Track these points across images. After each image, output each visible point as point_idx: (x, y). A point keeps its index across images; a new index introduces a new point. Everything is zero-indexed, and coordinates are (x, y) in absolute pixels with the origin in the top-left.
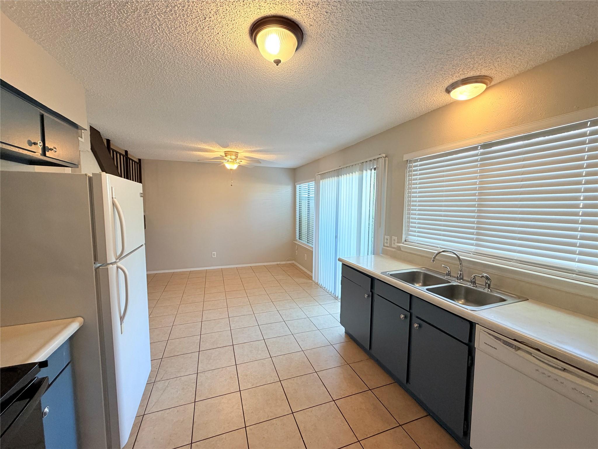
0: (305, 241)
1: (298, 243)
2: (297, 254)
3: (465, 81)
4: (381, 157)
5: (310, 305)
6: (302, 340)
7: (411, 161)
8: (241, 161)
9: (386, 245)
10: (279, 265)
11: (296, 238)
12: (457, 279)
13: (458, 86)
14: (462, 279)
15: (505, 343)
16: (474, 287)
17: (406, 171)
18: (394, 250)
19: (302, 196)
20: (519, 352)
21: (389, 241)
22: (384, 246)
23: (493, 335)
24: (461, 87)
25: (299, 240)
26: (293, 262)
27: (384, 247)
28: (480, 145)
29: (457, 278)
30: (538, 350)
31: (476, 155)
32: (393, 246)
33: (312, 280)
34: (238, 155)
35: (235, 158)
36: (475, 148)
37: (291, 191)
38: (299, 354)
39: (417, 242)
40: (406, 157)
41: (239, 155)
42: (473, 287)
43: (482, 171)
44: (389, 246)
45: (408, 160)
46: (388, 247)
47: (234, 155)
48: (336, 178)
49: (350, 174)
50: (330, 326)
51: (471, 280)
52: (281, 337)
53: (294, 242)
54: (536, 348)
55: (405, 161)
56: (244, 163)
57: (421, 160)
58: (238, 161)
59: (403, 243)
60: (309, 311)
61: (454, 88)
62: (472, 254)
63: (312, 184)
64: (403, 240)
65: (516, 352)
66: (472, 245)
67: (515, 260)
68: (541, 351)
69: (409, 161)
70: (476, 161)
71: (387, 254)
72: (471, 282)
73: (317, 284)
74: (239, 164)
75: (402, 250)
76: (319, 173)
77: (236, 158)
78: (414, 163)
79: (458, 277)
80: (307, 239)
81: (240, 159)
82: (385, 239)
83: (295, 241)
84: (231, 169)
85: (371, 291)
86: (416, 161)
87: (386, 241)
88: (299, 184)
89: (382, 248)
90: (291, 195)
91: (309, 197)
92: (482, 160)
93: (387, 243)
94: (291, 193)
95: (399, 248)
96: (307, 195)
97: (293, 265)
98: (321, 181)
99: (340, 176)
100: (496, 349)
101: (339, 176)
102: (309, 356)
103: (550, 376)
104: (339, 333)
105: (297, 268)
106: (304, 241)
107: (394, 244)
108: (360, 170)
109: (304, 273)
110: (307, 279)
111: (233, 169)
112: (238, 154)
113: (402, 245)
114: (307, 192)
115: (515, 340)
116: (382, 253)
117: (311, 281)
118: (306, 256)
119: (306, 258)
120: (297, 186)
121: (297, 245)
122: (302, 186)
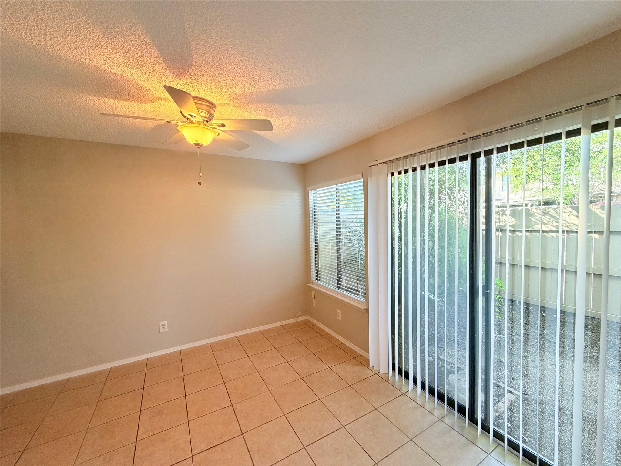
0: (333, 285)
1: (315, 287)
2: (314, 305)
8: (223, 125)
10: (284, 326)
11: (312, 279)
19: (318, 208)
25: (316, 281)
26: (307, 317)
33: (369, 367)
35: (207, 116)
37: (299, 198)
47: (205, 107)
53: (306, 283)
56: (228, 129)
63: (353, 186)
80: (336, 281)
83: (310, 284)
84: (199, 145)
91: (338, 209)
96: (335, 207)
106: (329, 285)
111: (202, 145)
114: (332, 202)
117: (367, 370)
118: (338, 313)
119: (338, 316)
120: (310, 192)
121: (315, 291)
122: (318, 193)
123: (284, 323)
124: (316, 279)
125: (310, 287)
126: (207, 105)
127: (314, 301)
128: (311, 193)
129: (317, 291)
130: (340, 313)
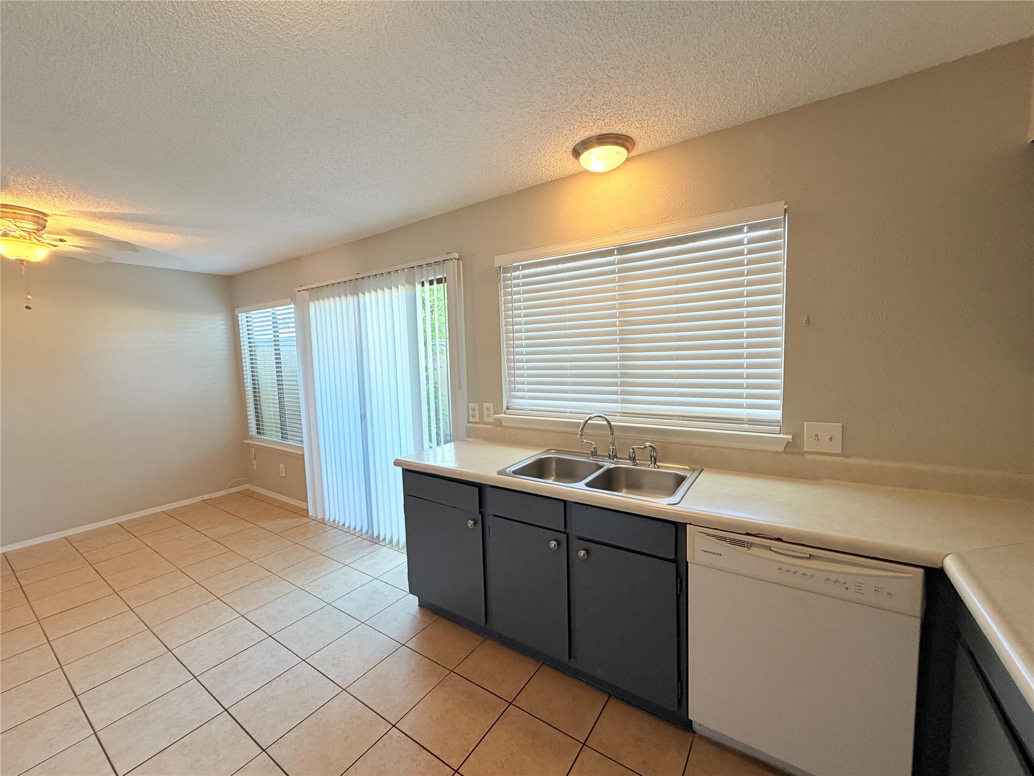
0: (277, 436)
1: (255, 443)
2: (255, 467)
3: (603, 139)
4: (452, 259)
5: (323, 573)
6: (333, 665)
7: (507, 270)
8: (61, 240)
9: (471, 420)
10: (208, 501)
11: (251, 433)
12: (609, 459)
13: (592, 146)
14: (615, 457)
15: (734, 542)
16: (635, 465)
17: (499, 285)
18: (490, 427)
19: (256, 337)
20: (754, 551)
21: (477, 413)
22: (468, 423)
23: (714, 536)
24: (596, 148)
25: (257, 436)
26: (247, 486)
27: (470, 424)
28: (616, 248)
29: (609, 457)
30: (779, 540)
31: (612, 263)
32: (486, 419)
33: (307, 516)
34: (46, 221)
35: (35, 227)
36: (609, 253)
37: (224, 327)
38: (336, 702)
39: (529, 408)
40: (499, 261)
41: (50, 223)
42: (632, 467)
43: (622, 288)
44: (478, 421)
45: (500, 267)
46: (476, 423)
47: (30, 218)
48: (350, 298)
49: (386, 289)
50: (384, 606)
51: (630, 456)
52: (274, 683)
53: (244, 441)
54: (777, 537)
55: (496, 267)
56: (71, 245)
57: (525, 267)
58: (47, 237)
59: (505, 413)
60: (325, 589)
61: (586, 149)
62: (620, 416)
63: (286, 312)
64: (505, 407)
65: (748, 552)
66: (616, 401)
67: (676, 416)
68: (784, 540)
69: (503, 268)
70: (613, 272)
71: (476, 436)
72: (630, 459)
73: (323, 522)
74: (54, 249)
75: (504, 424)
76: (306, 287)
77: (38, 230)
78: (513, 272)
79: (610, 454)
80: (280, 430)
81: (59, 234)
82: (470, 411)
83: (246, 439)
84: (21, 261)
85: (480, 512)
86: (516, 269)
87: (471, 413)
88: (246, 312)
89: (466, 426)
90: (225, 336)
91: (276, 339)
92: (621, 271)
93: (474, 416)
94: (225, 331)
95: (498, 423)
96: (272, 336)
97: (248, 495)
98: (312, 305)
99: (361, 295)
100: (720, 555)
101: (358, 295)
102: (364, 695)
103: (797, 571)
104: (408, 613)
105: (261, 499)
106: (272, 437)
107: (488, 416)
108: (408, 282)
109: (282, 506)
110: (295, 517)
111: (28, 262)
112: (46, 218)
113: (503, 415)
114: (271, 330)
115: (747, 534)
116: (466, 437)
117: (305, 520)
118: (282, 468)
119: (282, 473)
120: (239, 315)
121: (253, 447)
122: (254, 316)
123: (206, 497)
124: (258, 433)
125: (248, 444)
126: (33, 216)
127: (254, 462)
128: (242, 317)
129: (258, 448)
130: (283, 468)
